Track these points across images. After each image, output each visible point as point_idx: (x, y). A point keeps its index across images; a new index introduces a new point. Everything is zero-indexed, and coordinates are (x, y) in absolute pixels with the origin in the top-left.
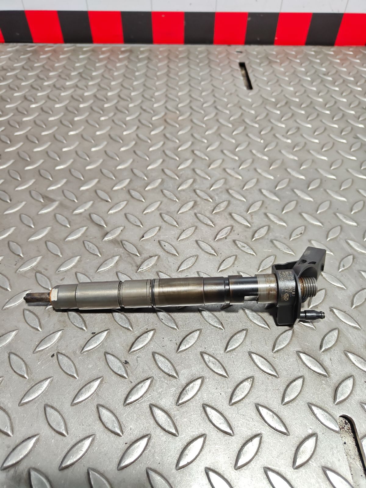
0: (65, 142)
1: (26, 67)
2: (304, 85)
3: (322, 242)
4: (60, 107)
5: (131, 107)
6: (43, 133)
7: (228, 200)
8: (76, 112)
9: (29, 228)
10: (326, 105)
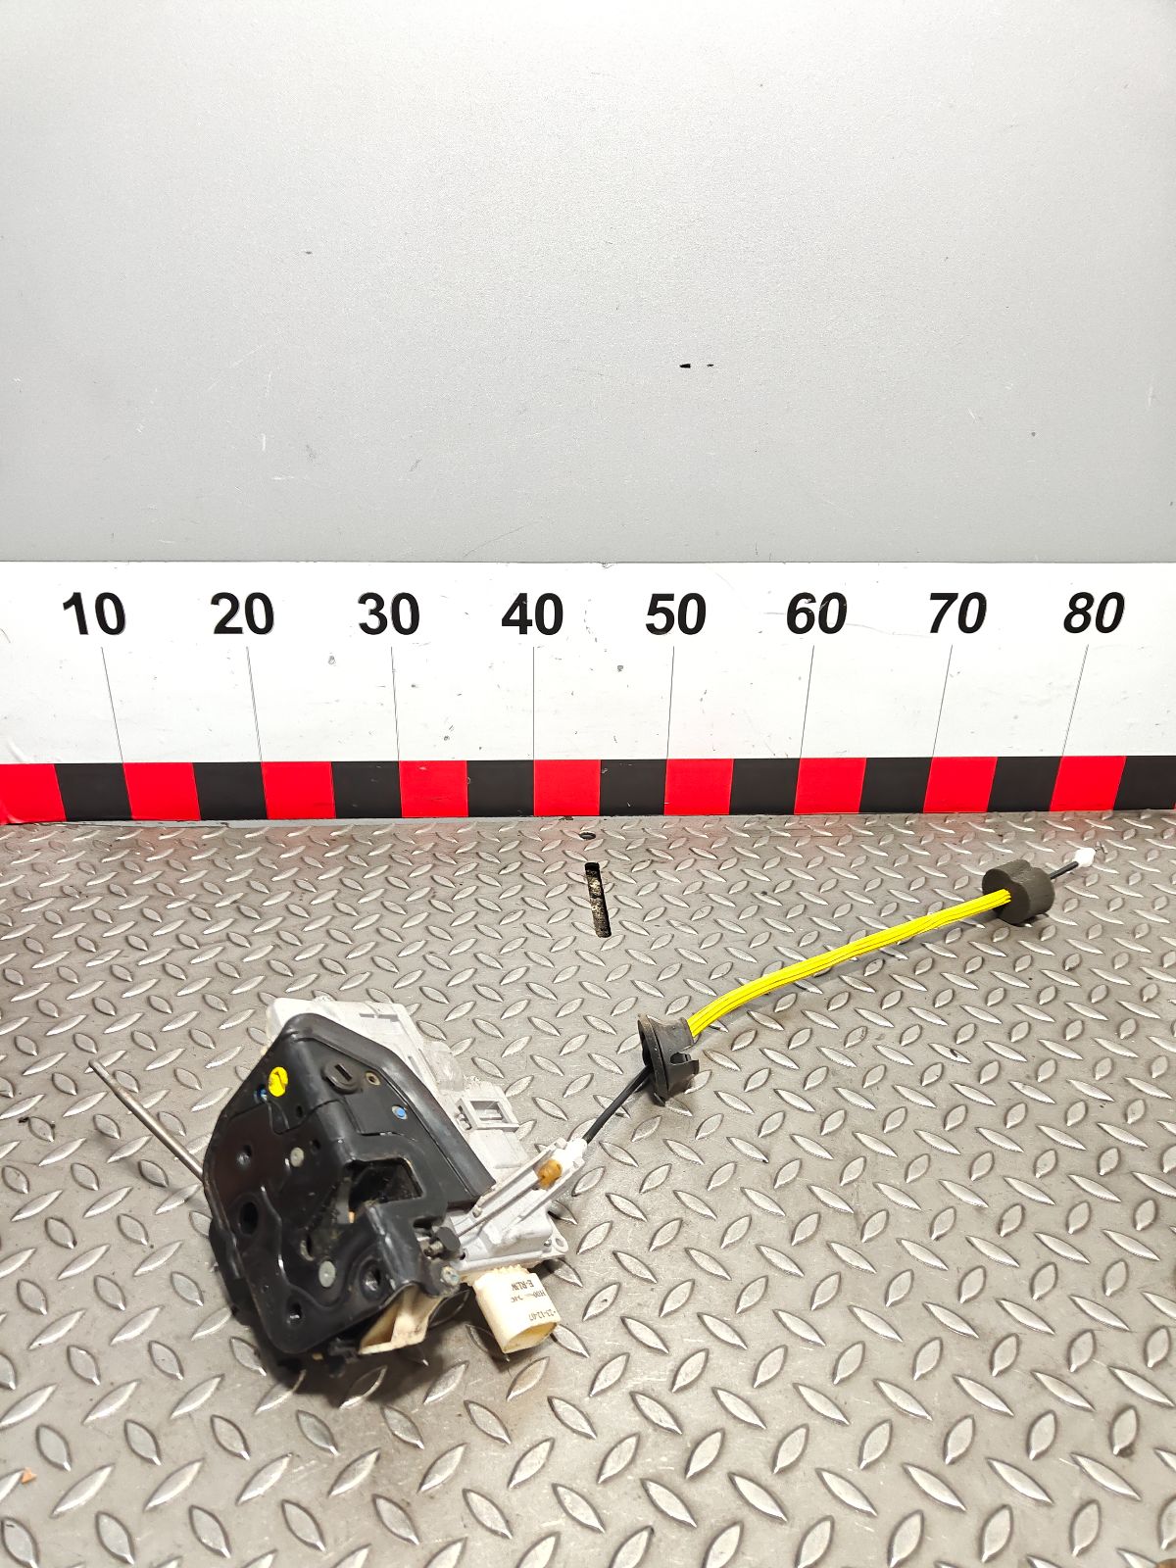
0: (197, 1087)
1: (115, 888)
3: (725, 1319)
4: (189, 995)
6: (150, 1067)
8: (225, 1009)
9: (115, 1312)
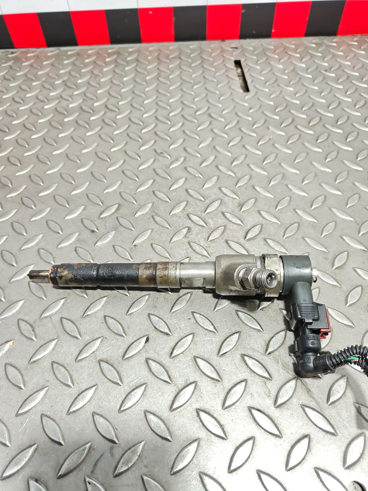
0: (49, 163)
1: (7, 77)
2: (305, 84)
4: (43, 122)
5: (119, 119)
6: (26, 154)
7: (224, 224)
8: (61, 128)
9: (12, 267)
10: (329, 107)
